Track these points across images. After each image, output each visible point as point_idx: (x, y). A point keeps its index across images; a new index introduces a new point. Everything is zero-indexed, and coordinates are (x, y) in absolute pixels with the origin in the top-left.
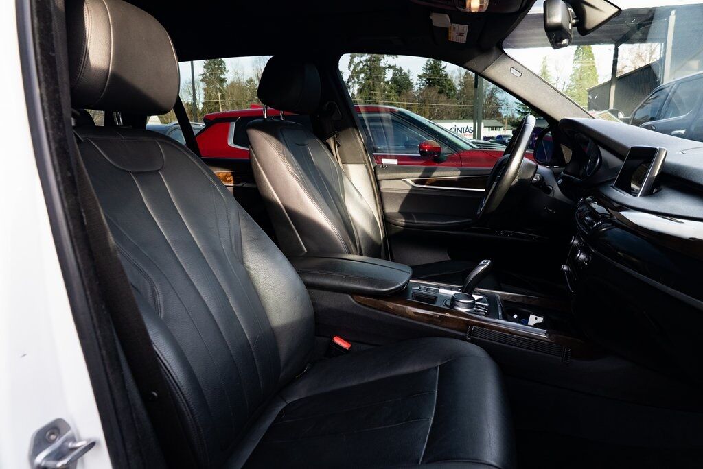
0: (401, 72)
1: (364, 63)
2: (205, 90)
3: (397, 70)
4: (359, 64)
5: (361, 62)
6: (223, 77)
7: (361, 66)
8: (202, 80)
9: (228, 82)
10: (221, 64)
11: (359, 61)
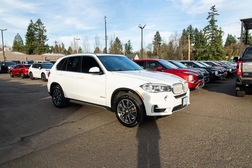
0: (231, 37)
1: (210, 36)
2: (154, 47)
3: (229, 36)
4: (207, 36)
5: (208, 35)
6: (160, 42)
7: (208, 37)
8: (153, 44)
9: (162, 44)
10: (160, 38)
11: (207, 35)
